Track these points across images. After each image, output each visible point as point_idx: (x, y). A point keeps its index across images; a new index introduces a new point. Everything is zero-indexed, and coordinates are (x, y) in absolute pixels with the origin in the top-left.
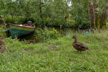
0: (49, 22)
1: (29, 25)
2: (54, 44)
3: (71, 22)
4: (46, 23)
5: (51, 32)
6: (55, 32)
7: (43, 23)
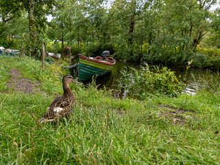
0: (145, 52)
1: (104, 59)
2: (172, 107)
3: (210, 54)
4: (138, 55)
5: (159, 76)
6: (170, 78)
7: (132, 55)
